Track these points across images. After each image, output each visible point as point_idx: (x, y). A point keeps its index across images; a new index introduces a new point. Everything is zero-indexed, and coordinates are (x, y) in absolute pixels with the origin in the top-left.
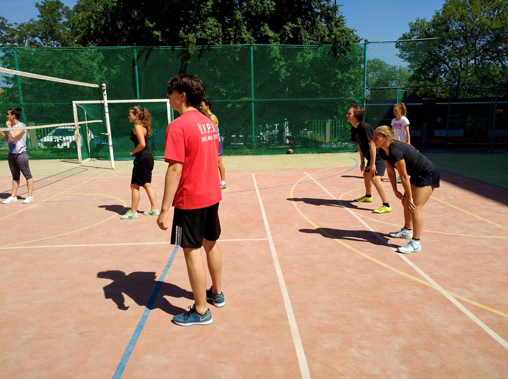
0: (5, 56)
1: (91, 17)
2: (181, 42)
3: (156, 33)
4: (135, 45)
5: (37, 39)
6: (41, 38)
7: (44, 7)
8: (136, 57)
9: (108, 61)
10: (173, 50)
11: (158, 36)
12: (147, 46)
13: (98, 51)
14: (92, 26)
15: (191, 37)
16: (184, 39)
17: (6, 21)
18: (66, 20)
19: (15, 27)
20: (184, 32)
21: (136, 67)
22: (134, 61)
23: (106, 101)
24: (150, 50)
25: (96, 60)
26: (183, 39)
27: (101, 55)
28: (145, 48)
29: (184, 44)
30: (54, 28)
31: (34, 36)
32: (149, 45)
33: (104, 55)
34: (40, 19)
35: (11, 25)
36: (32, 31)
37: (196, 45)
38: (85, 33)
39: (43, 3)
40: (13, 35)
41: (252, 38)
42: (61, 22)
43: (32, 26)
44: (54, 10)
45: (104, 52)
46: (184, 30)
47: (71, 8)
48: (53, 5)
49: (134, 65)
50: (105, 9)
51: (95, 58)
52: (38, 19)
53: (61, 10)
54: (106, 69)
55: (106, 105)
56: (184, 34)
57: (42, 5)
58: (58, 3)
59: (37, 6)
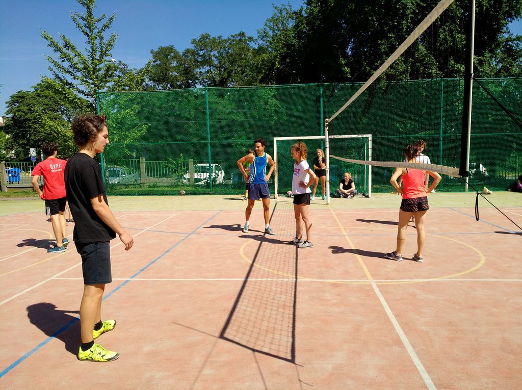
4: (322, 82)
7: (158, 53)
11: (347, 73)
23: (327, 137)
24: (336, 86)
28: (331, 85)
32: (336, 82)
39: (157, 49)
41: (439, 72)
44: (167, 56)
55: (327, 140)
57: (157, 51)
58: (171, 49)
59: (152, 52)
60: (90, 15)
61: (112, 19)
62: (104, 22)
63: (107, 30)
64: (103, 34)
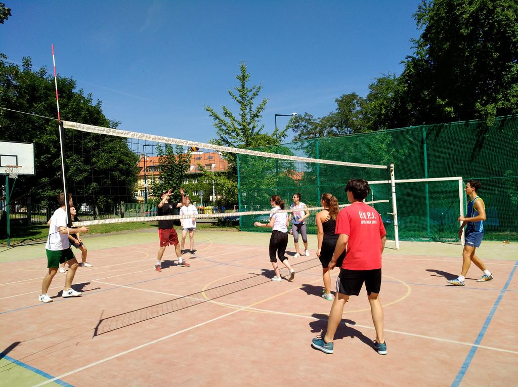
0: (309, 146)
1: (383, 104)
2: (476, 115)
3: (448, 109)
4: (425, 124)
5: (334, 129)
6: (337, 128)
7: (342, 101)
8: (425, 136)
9: (396, 142)
10: (467, 125)
11: (450, 112)
12: (437, 123)
13: (387, 134)
14: (383, 112)
15: (490, 108)
16: (481, 111)
17: (312, 117)
18: (359, 108)
19: (318, 121)
20: (481, 104)
21: (425, 146)
22: (422, 139)
23: (393, 181)
24: (441, 127)
25: (385, 142)
26: (479, 112)
27: (390, 138)
28: (435, 126)
29: (480, 117)
30: (349, 117)
31: (332, 126)
32: (440, 123)
33: (393, 137)
34: (338, 111)
35: (316, 120)
36: (330, 122)
37: (496, 116)
38: (376, 118)
39: (341, 97)
40: (316, 128)
42: (355, 111)
43: (331, 118)
44: (350, 102)
45: (393, 134)
46: (481, 102)
47: (364, 97)
48: (350, 98)
49: (423, 143)
50: (396, 95)
51: (384, 140)
52: (336, 112)
53: (355, 101)
54: (394, 150)
55: (393, 185)
56: (481, 107)
57: (341, 99)
58: (353, 96)
59: (336, 101)
60: (243, 87)
61: (260, 88)
62: (254, 91)
63: (256, 97)
64: (252, 101)
